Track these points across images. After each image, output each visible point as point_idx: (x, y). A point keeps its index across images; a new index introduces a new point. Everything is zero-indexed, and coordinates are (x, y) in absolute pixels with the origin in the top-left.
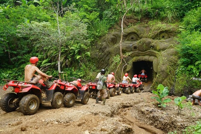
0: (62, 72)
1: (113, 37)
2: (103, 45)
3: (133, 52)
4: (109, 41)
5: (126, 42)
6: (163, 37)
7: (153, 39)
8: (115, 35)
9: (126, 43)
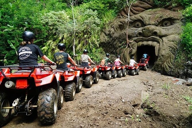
0: (77, 55)
1: (120, 23)
2: (111, 31)
3: (138, 38)
4: (117, 27)
5: (132, 28)
6: (166, 24)
7: (157, 26)
8: (122, 22)
9: (132, 30)
